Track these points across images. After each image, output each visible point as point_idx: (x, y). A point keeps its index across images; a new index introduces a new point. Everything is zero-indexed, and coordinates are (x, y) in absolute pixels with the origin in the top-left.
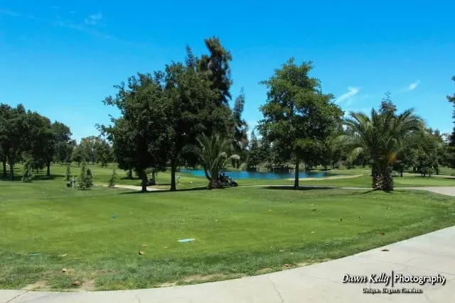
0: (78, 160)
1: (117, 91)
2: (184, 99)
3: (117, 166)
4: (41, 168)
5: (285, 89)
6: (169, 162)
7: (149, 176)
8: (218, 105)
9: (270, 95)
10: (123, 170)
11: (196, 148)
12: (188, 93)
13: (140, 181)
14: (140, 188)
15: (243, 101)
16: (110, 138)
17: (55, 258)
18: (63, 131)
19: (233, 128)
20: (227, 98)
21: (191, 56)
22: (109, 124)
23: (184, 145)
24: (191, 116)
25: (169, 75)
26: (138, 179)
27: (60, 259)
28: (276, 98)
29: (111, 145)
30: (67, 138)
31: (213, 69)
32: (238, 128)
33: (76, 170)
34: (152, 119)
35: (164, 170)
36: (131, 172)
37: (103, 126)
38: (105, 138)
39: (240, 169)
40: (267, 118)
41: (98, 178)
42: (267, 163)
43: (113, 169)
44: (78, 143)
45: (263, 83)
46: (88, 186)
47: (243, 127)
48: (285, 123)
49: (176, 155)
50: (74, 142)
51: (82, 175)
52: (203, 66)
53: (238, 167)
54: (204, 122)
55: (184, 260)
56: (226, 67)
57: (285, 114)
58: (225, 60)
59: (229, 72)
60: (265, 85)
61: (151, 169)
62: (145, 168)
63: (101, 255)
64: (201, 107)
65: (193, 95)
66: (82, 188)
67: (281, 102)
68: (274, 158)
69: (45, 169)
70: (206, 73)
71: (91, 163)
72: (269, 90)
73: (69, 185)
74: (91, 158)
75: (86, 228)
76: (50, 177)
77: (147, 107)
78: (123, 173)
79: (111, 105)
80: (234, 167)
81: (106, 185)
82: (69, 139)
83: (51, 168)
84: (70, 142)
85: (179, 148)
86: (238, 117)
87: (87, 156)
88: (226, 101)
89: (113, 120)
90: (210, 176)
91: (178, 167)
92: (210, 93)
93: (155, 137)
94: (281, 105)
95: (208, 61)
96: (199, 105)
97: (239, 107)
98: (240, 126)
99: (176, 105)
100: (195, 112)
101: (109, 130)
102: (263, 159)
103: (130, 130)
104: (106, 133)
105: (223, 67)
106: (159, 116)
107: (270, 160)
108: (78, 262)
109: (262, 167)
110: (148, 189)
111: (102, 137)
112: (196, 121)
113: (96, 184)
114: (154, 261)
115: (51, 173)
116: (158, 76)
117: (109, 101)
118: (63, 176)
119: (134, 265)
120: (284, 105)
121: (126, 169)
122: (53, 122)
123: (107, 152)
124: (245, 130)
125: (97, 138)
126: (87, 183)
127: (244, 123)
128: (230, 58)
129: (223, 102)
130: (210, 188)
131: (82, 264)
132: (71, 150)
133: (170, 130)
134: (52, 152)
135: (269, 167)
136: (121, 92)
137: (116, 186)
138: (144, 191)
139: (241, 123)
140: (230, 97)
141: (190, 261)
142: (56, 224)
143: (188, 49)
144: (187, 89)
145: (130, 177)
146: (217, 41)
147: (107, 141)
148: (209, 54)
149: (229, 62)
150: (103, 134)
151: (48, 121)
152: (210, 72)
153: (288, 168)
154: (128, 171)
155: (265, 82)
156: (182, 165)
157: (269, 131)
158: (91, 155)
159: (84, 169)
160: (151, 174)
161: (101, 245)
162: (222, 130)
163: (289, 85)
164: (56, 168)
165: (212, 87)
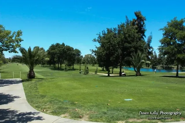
0: (84, 63)
1: (98, 36)
2: (125, 38)
3: (98, 66)
4: (71, 66)
5: (172, 31)
6: (119, 64)
7: (111, 70)
8: (140, 40)
9: (164, 34)
10: (100, 67)
11: (131, 58)
12: (127, 35)
13: (107, 72)
14: (107, 75)
15: (151, 38)
16: (95, 55)
17: (73, 104)
18: (78, 52)
19: (147, 50)
20: (144, 37)
21: (128, 20)
22: (95, 49)
23: (125, 57)
24: (128, 45)
25: (119, 29)
26: (106, 71)
27: (75, 104)
28: (167, 36)
29: (96, 57)
30: (79, 55)
31: (138, 25)
32: (149, 50)
33: (83, 67)
34: (112, 47)
35: (117, 68)
36: (103, 68)
37: (93, 50)
38: (93, 54)
39: (149, 67)
40: (163, 45)
41: (91, 70)
42: (161, 65)
43: (96, 67)
44: (84, 56)
45: (161, 29)
46: (87, 73)
47: (151, 49)
48: (172, 47)
49: (122, 61)
50: (82, 56)
51: (85, 69)
52: (133, 24)
53: (148, 67)
54: (134, 47)
55: (128, 110)
56: (144, 23)
57: (172, 43)
58: (143, 21)
59: (145, 25)
60: (162, 31)
61: (111, 67)
62: (109, 67)
63: (91, 104)
64: (133, 41)
65: (129, 36)
66: (85, 74)
67: (170, 37)
68: (165, 63)
69: (72, 67)
70: (134, 27)
71: (88, 64)
72: (164, 32)
73: (80, 73)
74: (89, 62)
75: (86, 91)
76: (74, 69)
77: (109, 42)
78: (100, 68)
79: (96, 42)
80: (147, 67)
81: (94, 73)
82: (80, 55)
83: (74, 66)
84: (81, 57)
85: (123, 58)
86: (149, 45)
87: (87, 62)
88: (143, 38)
89: (96, 47)
90: (136, 71)
91: (122, 67)
92: (136, 35)
93: (113, 54)
94: (170, 39)
95: (136, 21)
96: (132, 40)
97: (150, 41)
98: (150, 49)
99: (122, 40)
100: (130, 43)
101: (95, 52)
102: (159, 63)
103: (103, 51)
104: (94, 53)
105: (142, 23)
106: (115, 45)
107: (163, 64)
108: (82, 106)
109: (159, 67)
110: (110, 75)
111: (92, 54)
112: (131, 47)
113: (90, 73)
114: (114, 110)
115: (74, 68)
116: (115, 29)
117: (95, 40)
118: (78, 69)
119: (105, 111)
120: (171, 39)
121: (101, 67)
122: (75, 49)
123: (94, 60)
124: (152, 51)
125: (90, 55)
126: (87, 72)
127: (152, 48)
128: (145, 20)
129: (142, 39)
130: (137, 75)
131: (83, 108)
132: (81, 60)
133: (120, 51)
134: (74, 60)
135: (162, 67)
136: (99, 36)
137: (98, 74)
138: (109, 76)
139: (150, 48)
140: (145, 36)
141: (131, 111)
142: (75, 88)
143: (127, 17)
144: (126, 34)
145: (103, 70)
146: (139, 13)
147: (94, 56)
148: (136, 18)
149: (145, 21)
150: (93, 53)
151: (73, 49)
152: (136, 26)
153: (171, 68)
154: (102, 68)
155: (162, 29)
156: (124, 66)
157: (164, 51)
158: (88, 61)
159: (86, 67)
160: (112, 69)
161: (91, 99)
162: (142, 51)
163: (174, 29)
164: (76, 66)
165: (137, 33)
